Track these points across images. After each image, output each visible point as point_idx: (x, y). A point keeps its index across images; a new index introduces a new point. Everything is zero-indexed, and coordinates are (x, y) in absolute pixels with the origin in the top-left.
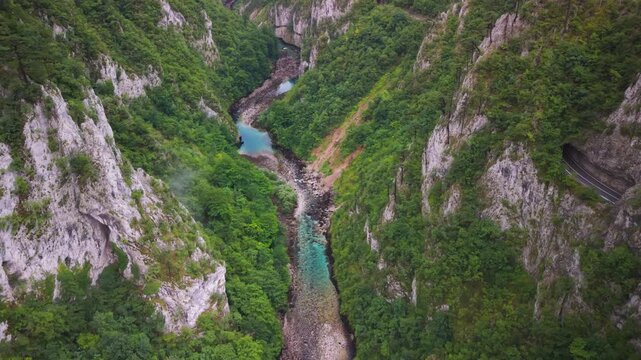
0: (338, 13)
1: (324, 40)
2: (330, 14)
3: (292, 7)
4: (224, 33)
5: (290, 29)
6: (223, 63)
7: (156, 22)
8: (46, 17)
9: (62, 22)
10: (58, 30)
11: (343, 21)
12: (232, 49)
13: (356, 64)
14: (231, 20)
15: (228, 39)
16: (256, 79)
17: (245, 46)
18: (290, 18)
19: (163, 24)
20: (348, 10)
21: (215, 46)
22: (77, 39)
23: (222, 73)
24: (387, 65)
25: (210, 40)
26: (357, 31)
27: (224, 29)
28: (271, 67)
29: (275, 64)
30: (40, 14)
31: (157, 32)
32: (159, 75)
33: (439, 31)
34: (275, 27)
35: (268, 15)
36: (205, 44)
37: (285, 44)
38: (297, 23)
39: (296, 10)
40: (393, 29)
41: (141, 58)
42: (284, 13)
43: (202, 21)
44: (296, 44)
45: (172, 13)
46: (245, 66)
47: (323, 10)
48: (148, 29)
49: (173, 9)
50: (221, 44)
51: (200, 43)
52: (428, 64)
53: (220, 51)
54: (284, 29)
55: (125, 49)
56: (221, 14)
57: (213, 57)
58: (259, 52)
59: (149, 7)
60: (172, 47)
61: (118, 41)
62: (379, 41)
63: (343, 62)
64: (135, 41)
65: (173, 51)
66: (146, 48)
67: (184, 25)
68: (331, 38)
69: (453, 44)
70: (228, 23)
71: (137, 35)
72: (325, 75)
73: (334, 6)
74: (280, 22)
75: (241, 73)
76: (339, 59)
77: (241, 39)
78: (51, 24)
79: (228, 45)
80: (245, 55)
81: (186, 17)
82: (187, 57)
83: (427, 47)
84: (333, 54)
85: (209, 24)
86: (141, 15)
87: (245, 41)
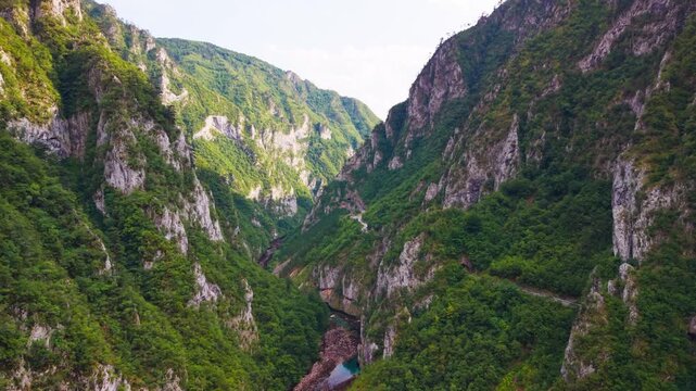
0: (416, 283)
1: (404, 318)
2: (406, 283)
3: (340, 268)
4: (265, 304)
5: (338, 292)
6: (262, 344)
7: (186, 301)
8: (25, 316)
9: (49, 320)
10: (39, 333)
11: (424, 292)
12: (274, 324)
13: (461, 357)
14: (273, 287)
15: (270, 312)
16: (304, 365)
17: (290, 320)
18: (339, 281)
19: (194, 304)
20: (429, 278)
21: (254, 323)
22: (65, 344)
23: (260, 359)
24: (510, 360)
25: (249, 315)
26: (450, 308)
27: (265, 299)
28: (319, 344)
29: (323, 339)
30: (17, 310)
31: (186, 315)
32: (181, 384)
33: (595, 318)
34: (319, 289)
35: (311, 275)
36: (242, 322)
37: (333, 311)
38: (347, 285)
39: (346, 271)
40: (504, 307)
41: (159, 362)
42: (330, 275)
43: (242, 292)
44: (346, 310)
45: (206, 287)
46: (290, 348)
47: (396, 279)
48: (174, 311)
49: (209, 281)
50: (260, 317)
51: (236, 320)
52: (591, 370)
53: (259, 328)
54: (330, 292)
55: (137, 348)
56: (261, 279)
57: (250, 337)
58: (308, 327)
59: (180, 283)
60: (203, 334)
61: (130, 338)
62: (488, 325)
63: (440, 352)
64: (155, 335)
65: (203, 340)
66: (168, 345)
67: (219, 300)
68: (413, 315)
69: (629, 341)
70: (270, 290)
71: (159, 325)
72: (414, 371)
73: (410, 273)
74: (326, 285)
75: (287, 359)
76: (433, 347)
77: (286, 309)
78: (31, 325)
79: (268, 320)
80: (290, 332)
81: (223, 289)
82: (221, 346)
83: (582, 342)
84: (420, 340)
85: (250, 296)
86: (167, 292)
87: (291, 313)
